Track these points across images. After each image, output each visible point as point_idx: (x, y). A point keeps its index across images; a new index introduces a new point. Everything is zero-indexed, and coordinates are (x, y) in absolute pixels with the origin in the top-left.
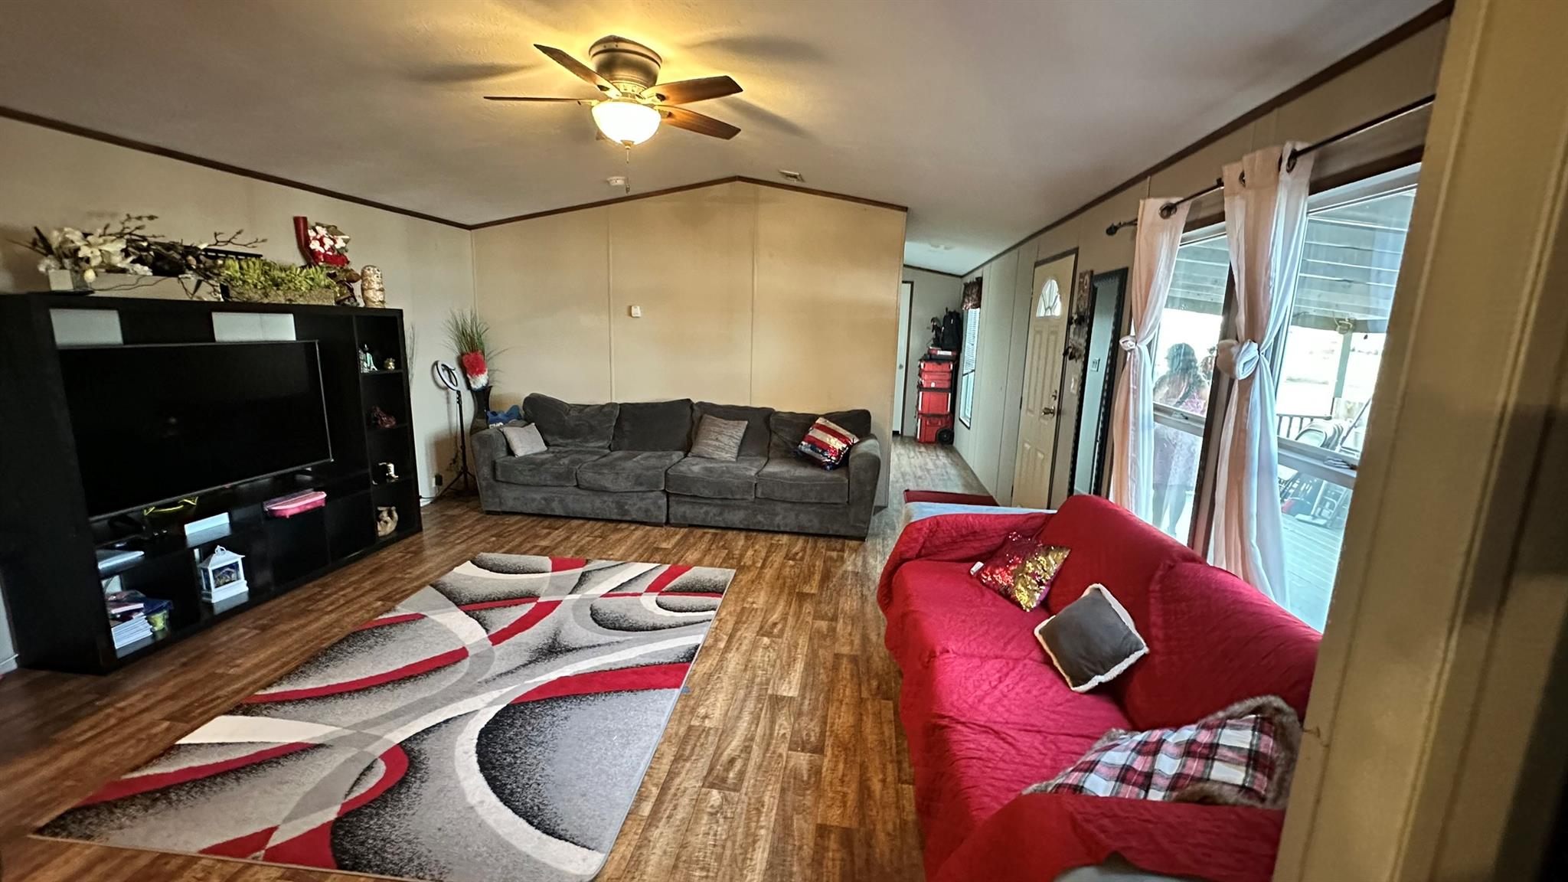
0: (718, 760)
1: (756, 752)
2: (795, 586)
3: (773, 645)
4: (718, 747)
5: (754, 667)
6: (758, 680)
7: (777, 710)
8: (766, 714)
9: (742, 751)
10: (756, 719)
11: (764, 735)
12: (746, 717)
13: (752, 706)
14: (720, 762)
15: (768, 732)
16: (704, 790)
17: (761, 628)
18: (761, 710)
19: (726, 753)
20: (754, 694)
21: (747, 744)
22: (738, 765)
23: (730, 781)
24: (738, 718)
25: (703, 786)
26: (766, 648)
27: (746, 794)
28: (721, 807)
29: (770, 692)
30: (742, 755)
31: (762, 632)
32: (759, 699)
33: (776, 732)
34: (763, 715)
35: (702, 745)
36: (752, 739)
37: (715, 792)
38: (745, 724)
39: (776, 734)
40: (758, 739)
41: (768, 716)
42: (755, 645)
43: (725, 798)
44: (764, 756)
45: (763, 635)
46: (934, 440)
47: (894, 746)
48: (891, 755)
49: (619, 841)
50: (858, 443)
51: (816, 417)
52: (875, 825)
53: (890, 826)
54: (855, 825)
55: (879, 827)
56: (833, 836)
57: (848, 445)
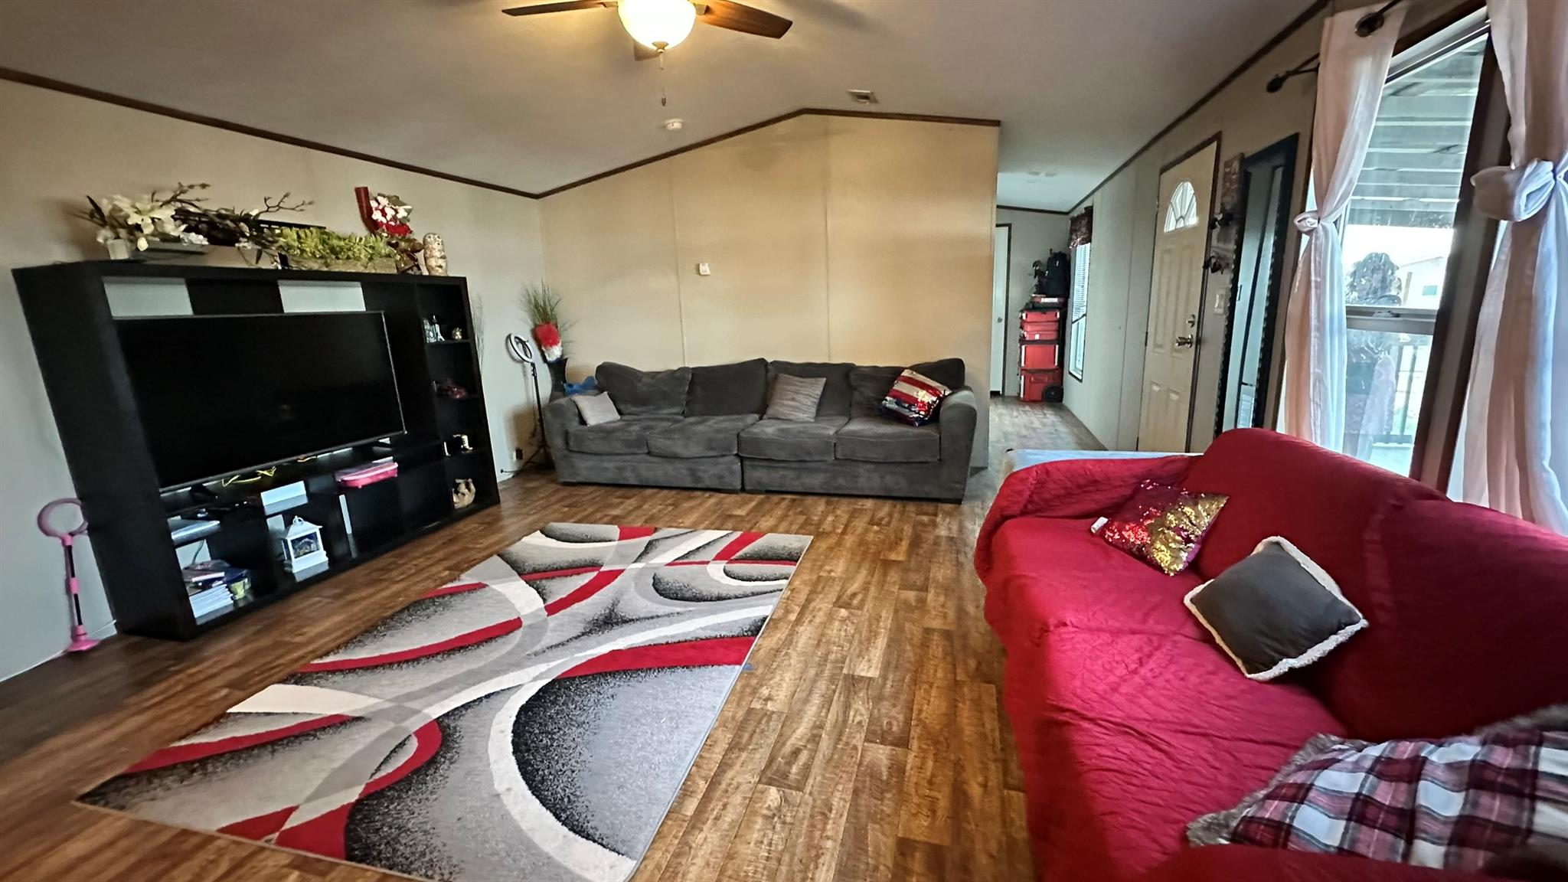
0: (780, 750)
1: (825, 743)
2: (880, 553)
3: (852, 618)
4: (780, 735)
5: (828, 642)
6: (832, 657)
7: (853, 693)
8: (839, 697)
9: (808, 741)
10: (828, 702)
11: (836, 722)
12: (816, 700)
13: (823, 686)
14: (782, 753)
15: (840, 719)
16: (760, 786)
17: (839, 598)
18: (834, 691)
19: (789, 743)
20: (827, 673)
21: (815, 732)
22: (803, 757)
23: (792, 777)
24: (806, 701)
25: (760, 782)
26: (843, 621)
27: (811, 794)
28: (779, 808)
29: (845, 671)
30: (809, 746)
31: (839, 603)
32: (832, 679)
33: (851, 718)
34: (836, 698)
35: (763, 731)
36: (821, 727)
37: (773, 790)
38: (814, 709)
39: (850, 722)
40: (828, 726)
41: (842, 699)
42: (830, 617)
43: (785, 799)
44: (835, 748)
45: (840, 607)
46: (1040, 399)
47: (998, 741)
48: (995, 752)
49: (655, 845)
50: (949, 395)
51: (902, 369)
52: (973, 842)
53: (993, 846)
54: (945, 840)
55: (978, 846)
56: (918, 855)
57: (939, 398)
